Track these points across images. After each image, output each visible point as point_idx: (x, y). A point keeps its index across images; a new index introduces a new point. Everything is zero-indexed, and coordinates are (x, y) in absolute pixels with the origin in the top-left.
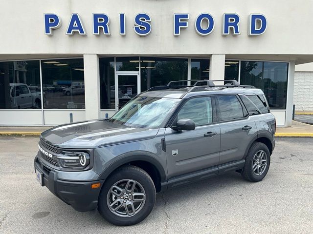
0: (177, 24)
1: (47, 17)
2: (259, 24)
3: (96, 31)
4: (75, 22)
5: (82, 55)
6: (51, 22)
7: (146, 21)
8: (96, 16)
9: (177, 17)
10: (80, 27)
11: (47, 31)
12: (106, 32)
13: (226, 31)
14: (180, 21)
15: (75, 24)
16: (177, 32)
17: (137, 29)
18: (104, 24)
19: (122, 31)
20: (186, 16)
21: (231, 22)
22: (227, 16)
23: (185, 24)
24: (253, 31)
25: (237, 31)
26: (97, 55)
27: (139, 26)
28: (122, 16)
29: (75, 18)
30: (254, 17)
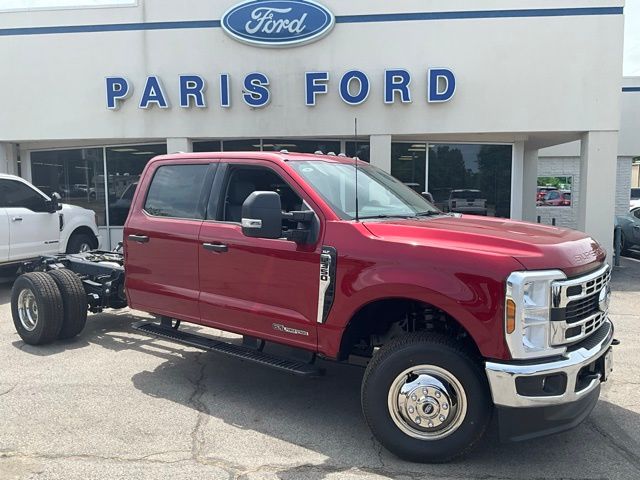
0: (311, 89)
1: (110, 81)
2: (442, 85)
3: (184, 102)
4: (152, 89)
5: (165, 140)
6: (116, 89)
7: (261, 85)
8: (184, 79)
9: (310, 77)
10: (159, 97)
11: (111, 104)
12: (200, 103)
13: (389, 98)
14: (314, 84)
15: (153, 92)
16: (310, 100)
17: (247, 98)
18: (196, 92)
19: (225, 102)
20: (324, 75)
21: (397, 83)
22: (390, 74)
23: (323, 89)
24: (434, 96)
25: (406, 98)
26: (188, 139)
27: (250, 93)
28: (224, 78)
29: (152, 82)
30: (434, 73)
